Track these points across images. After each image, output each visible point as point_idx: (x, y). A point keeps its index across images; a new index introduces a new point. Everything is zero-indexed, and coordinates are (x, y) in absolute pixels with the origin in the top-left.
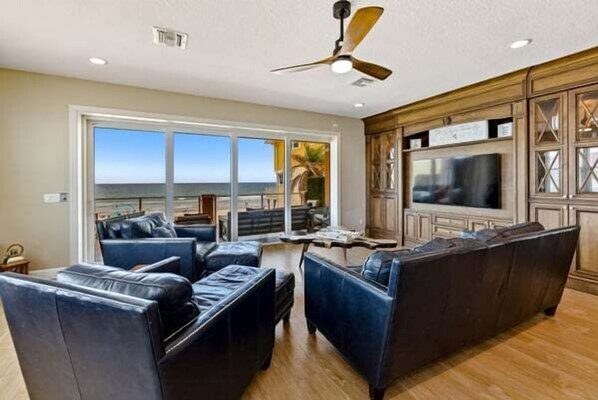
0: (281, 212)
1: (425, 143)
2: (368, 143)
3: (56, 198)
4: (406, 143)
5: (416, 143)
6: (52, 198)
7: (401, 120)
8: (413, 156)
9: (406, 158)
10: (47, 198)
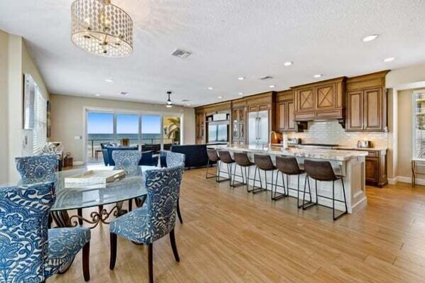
0: (159, 145)
1: (212, 119)
2: (196, 117)
3: (79, 138)
4: (207, 119)
5: (210, 119)
6: (77, 138)
7: (206, 110)
8: (210, 124)
9: (207, 124)
10: (76, 138)
